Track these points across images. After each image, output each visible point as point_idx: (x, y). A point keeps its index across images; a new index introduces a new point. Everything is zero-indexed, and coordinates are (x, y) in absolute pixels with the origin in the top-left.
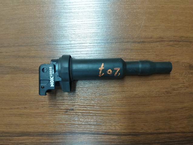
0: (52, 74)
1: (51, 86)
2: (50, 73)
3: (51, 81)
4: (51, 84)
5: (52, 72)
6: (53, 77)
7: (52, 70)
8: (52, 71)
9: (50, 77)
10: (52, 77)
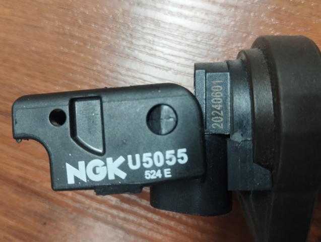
0: (142, 169)
1: (68, 166)
2: (146, 156)
3: (97, 162)
4: (81, 164)
5: (154, 167)
6: (123, 175)
7: (165, 166)
8: (162, 168)
9: (121, 160)
10: (124, 167)
